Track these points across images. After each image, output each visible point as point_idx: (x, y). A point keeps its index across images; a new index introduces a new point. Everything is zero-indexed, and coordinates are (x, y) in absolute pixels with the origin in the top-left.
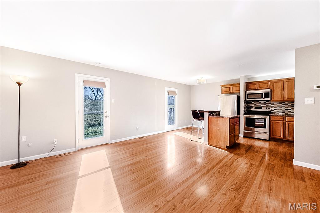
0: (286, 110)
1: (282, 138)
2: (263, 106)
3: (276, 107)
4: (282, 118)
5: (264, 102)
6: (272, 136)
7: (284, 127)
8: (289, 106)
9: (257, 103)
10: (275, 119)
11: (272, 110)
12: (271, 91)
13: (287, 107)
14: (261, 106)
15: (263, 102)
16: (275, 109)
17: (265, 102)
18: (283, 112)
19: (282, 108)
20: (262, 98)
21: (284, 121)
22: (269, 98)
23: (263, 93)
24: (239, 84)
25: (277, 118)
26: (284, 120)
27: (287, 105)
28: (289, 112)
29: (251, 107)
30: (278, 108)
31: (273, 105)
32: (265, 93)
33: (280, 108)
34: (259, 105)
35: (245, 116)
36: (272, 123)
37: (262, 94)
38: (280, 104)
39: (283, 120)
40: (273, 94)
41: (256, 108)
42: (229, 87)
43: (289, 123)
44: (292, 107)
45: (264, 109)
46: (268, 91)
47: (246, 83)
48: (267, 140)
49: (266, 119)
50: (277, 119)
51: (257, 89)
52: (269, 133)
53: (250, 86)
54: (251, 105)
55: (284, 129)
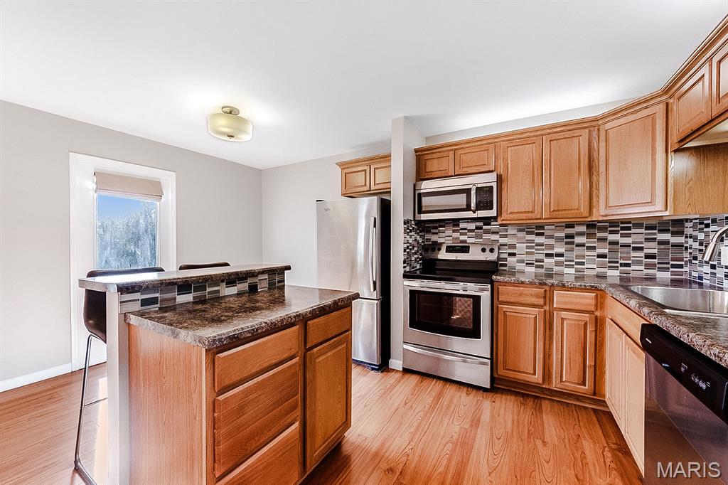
0: (547, 255)
1: (541, 381)
2: (472, 240)
3: (513, 246)
4: (537, 296)
5: (478, 228)
6: (501, 372)
7: (548, 332)
8: (559, 239)
9: (454, 231)
10: (512, 300)
11: (503, 256)
12: (500, 180)
13: (551, 247)
14: (465, 241)
15: (472, 226)
16: (510, 254)
17: (480, 228)
18: (538, 264)
19: (532, 247)
20: (468, 208)
21: (547, 308)
22: (492, 209)
23: (470, 190)
24: (387, 158)
25: (520, 295)
26: (545, 304)
27: (551, 237)
28: (558, 264)
29: (436, 246)
30: (521, 248)
31: (505, 236)
32: (477, 189)
33: (528, 247)
34: (462, 238)
35: (407, 283)
36: (501, 316)
37: (468, 191)
38: (528, 233)
39: (541, 301)
40: (504, 192)
41: (450, 249)
42: (365, 171)
43: (564, 314)
44: (567, 243)
45: (475, 255)
46: (489, 180)
47: (416, 151)
48: (485, 390)
49: (480, 297)
50: (521, 300)
51: (452, 176)
52: (491, 359)
53: (429, 163)
54: (434, 238)
55: (547, 341)
